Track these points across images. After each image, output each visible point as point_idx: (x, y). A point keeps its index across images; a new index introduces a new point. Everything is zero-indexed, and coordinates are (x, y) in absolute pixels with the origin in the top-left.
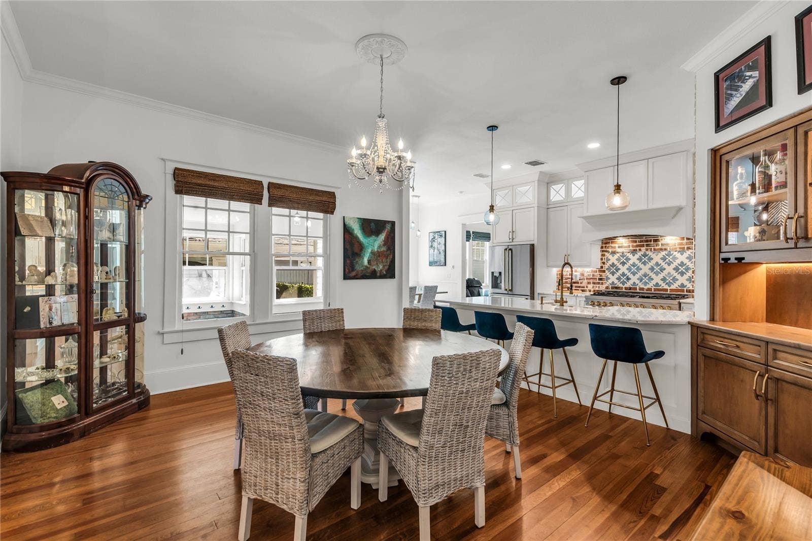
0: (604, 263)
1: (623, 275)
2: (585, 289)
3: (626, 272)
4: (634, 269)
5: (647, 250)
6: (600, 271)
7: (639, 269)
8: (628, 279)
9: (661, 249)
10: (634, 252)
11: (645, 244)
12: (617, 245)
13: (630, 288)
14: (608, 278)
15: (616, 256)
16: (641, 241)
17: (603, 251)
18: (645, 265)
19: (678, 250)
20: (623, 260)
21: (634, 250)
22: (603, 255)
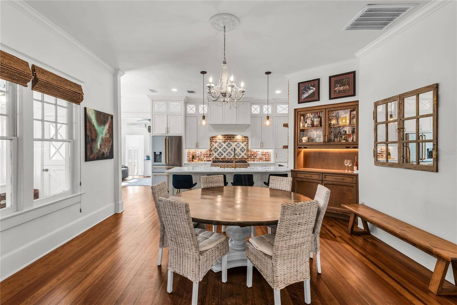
0: (211, 147)
1: (220, 152)
2: (203, 160)
3: (221, 151)
4: (225, 150)
5: (230, 141)
6: (210, 151)
7: (227, 150)
8: (222, 154)
9: (235, 141)
10: (225, 142)
11: (229, 138)
12: (217, 139)
13: (223, 159)
14: (213, 154)
15: (217, 144)
16: (228, 137)
17: (211, 141)
18: (229, 148)
19: (241, 142)
20: (220, 145)
21: (225, 141)
22: (211, 143)
